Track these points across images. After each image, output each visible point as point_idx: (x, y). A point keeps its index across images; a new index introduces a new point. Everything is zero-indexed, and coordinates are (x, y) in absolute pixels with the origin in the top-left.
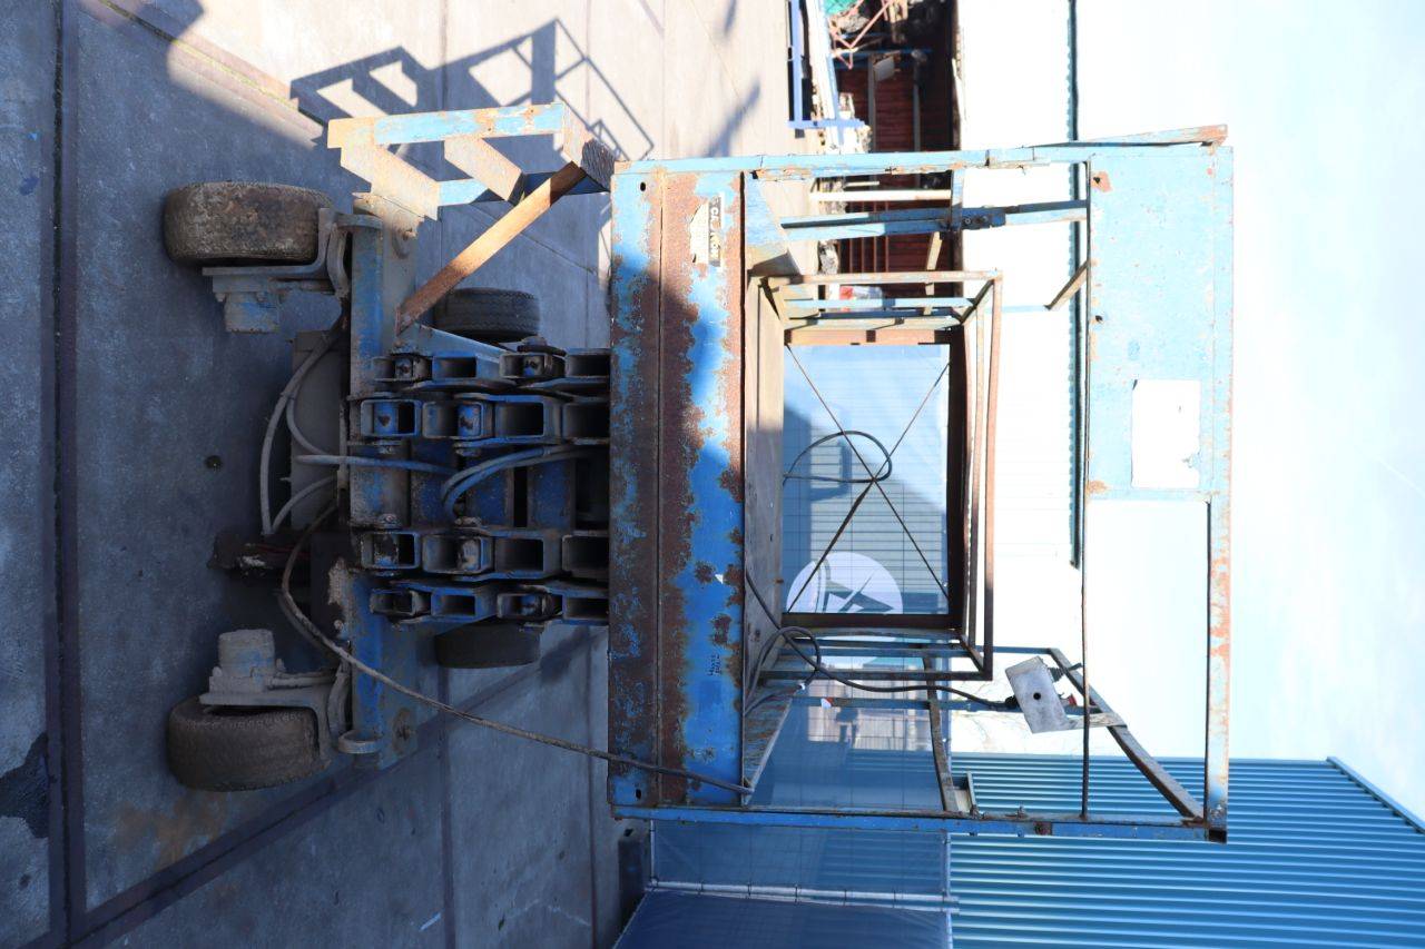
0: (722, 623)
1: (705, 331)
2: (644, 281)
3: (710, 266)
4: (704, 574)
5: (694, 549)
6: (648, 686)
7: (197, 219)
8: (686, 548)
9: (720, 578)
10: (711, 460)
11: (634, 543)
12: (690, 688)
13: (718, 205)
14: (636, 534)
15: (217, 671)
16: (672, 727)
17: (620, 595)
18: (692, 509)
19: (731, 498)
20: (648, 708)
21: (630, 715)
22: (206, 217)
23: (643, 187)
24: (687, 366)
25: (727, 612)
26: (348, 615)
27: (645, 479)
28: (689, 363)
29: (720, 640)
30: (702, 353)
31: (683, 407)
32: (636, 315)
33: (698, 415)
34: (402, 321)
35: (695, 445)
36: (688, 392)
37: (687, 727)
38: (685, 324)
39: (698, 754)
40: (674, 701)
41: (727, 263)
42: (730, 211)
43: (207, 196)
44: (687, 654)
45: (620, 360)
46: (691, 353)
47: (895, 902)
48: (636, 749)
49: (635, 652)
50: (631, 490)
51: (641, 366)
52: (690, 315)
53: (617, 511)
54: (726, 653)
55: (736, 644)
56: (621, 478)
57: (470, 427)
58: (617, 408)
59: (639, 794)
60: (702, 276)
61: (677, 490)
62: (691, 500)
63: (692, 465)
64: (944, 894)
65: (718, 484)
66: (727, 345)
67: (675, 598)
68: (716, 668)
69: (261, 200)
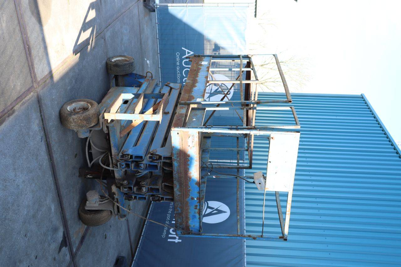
0: (196, 206)
1: (192, 159)
2: (179, 151)
3: (192, 147)
4: (192, 199)
5: (190, 195)
6: (183, 217)
7: (72, 124)
8: (189, 195)
9: (196, 199)
10: (193, 180)
11: (179, 195)
12: (190, 216)
13: (194, 136)
14: (179, 193)
15: (87, 202)
16: (187, 222)
17: (177, 203)
18: (190, 189)
19: (197, 186)
20: (182, 220)
21: (179, 221)
22: (74, 124)
23: (178, 134)
24: (188, 165)
25: (197, 204)
26: (117, 194)
27: (181, 184)
28: (189, 164)
29: (196, 208)
30: (191, 162)
31: (187, 172)
32: (178, 157)
33: (190, 173)
34: (121, 136)
35: (190, 178)
36: (189, 169)
37: (190, 222)
38: (188, 158)
39: (192, 226)
40: (187, 218)
41: (196, 147)
42: (196, 137)
43: (73, 119)
44: (189, 211)
45: (175, 165)
46: (189, 163)
47: (230, 163)
48: (181, 226)
49: (180, 212)
50: (178, 186)
51: (179, 166)
52: (189, 156)
53: (175, 190)
54: (197, 211)
55: (199, 209)
56: (176, 184)
57: (142, 167)
58: (174, 173)
59: (181, 233)
60: (191, 149)
61: (187, 185)
62: (189, 187)
63: (190, 181)
64: (244, 161)
65: (195, 184)
66: (196, 161)
67: (187, 203)
68: (195, 213)
69: (86, 118)
